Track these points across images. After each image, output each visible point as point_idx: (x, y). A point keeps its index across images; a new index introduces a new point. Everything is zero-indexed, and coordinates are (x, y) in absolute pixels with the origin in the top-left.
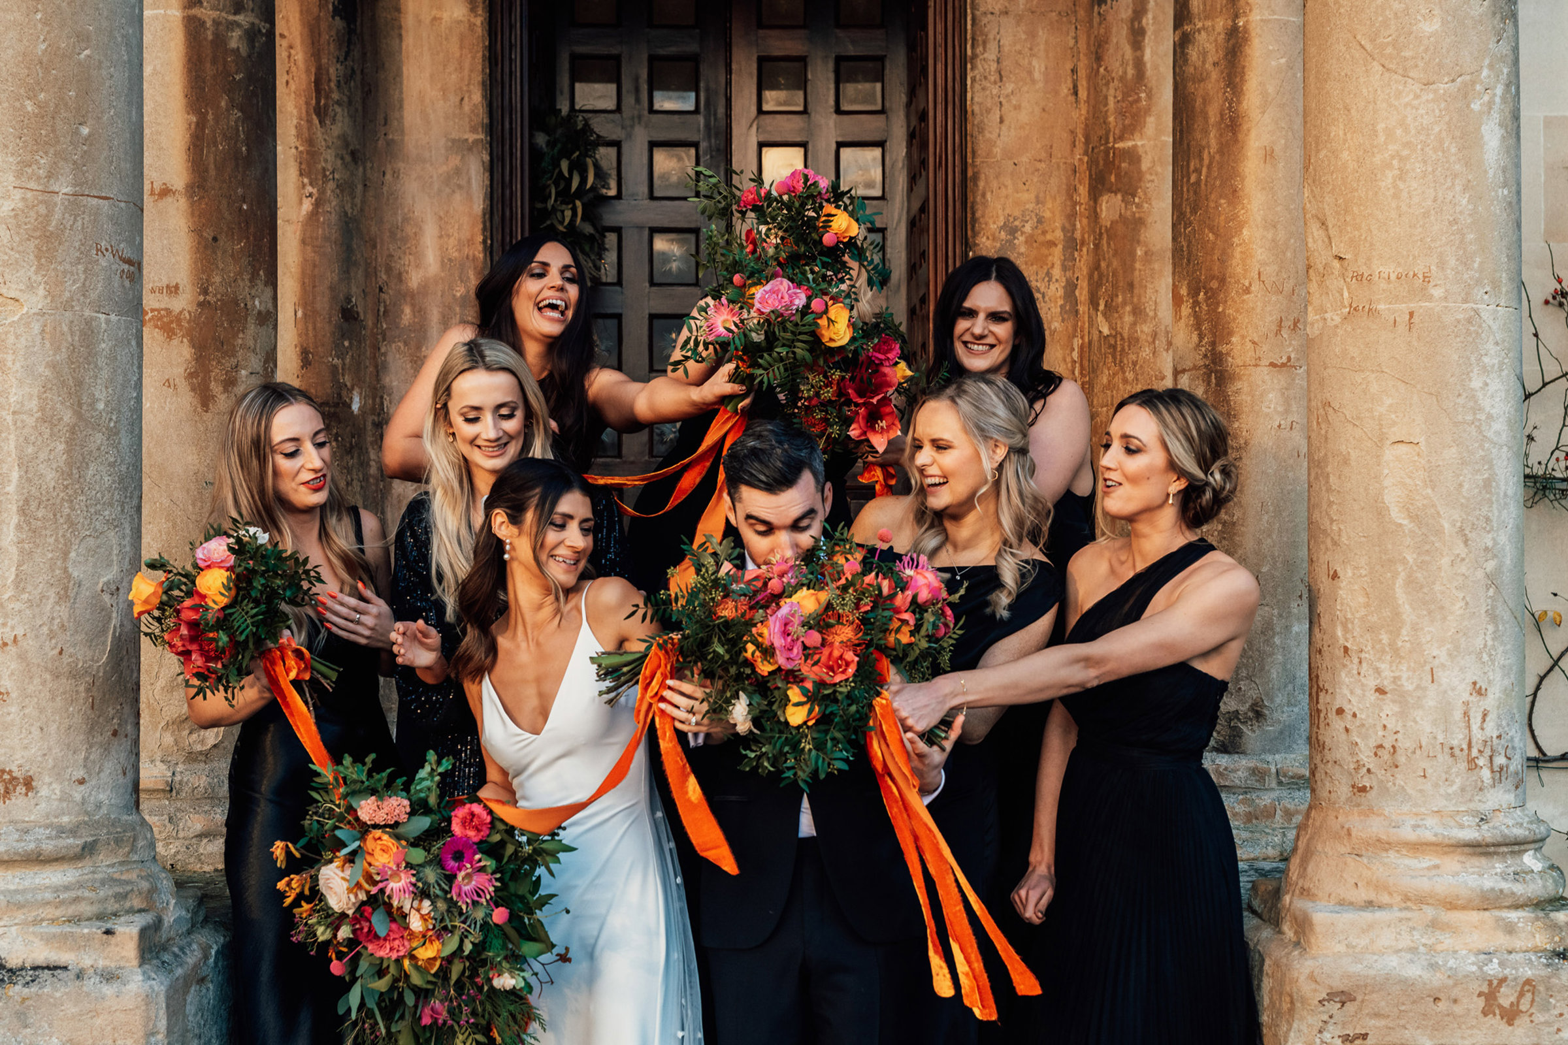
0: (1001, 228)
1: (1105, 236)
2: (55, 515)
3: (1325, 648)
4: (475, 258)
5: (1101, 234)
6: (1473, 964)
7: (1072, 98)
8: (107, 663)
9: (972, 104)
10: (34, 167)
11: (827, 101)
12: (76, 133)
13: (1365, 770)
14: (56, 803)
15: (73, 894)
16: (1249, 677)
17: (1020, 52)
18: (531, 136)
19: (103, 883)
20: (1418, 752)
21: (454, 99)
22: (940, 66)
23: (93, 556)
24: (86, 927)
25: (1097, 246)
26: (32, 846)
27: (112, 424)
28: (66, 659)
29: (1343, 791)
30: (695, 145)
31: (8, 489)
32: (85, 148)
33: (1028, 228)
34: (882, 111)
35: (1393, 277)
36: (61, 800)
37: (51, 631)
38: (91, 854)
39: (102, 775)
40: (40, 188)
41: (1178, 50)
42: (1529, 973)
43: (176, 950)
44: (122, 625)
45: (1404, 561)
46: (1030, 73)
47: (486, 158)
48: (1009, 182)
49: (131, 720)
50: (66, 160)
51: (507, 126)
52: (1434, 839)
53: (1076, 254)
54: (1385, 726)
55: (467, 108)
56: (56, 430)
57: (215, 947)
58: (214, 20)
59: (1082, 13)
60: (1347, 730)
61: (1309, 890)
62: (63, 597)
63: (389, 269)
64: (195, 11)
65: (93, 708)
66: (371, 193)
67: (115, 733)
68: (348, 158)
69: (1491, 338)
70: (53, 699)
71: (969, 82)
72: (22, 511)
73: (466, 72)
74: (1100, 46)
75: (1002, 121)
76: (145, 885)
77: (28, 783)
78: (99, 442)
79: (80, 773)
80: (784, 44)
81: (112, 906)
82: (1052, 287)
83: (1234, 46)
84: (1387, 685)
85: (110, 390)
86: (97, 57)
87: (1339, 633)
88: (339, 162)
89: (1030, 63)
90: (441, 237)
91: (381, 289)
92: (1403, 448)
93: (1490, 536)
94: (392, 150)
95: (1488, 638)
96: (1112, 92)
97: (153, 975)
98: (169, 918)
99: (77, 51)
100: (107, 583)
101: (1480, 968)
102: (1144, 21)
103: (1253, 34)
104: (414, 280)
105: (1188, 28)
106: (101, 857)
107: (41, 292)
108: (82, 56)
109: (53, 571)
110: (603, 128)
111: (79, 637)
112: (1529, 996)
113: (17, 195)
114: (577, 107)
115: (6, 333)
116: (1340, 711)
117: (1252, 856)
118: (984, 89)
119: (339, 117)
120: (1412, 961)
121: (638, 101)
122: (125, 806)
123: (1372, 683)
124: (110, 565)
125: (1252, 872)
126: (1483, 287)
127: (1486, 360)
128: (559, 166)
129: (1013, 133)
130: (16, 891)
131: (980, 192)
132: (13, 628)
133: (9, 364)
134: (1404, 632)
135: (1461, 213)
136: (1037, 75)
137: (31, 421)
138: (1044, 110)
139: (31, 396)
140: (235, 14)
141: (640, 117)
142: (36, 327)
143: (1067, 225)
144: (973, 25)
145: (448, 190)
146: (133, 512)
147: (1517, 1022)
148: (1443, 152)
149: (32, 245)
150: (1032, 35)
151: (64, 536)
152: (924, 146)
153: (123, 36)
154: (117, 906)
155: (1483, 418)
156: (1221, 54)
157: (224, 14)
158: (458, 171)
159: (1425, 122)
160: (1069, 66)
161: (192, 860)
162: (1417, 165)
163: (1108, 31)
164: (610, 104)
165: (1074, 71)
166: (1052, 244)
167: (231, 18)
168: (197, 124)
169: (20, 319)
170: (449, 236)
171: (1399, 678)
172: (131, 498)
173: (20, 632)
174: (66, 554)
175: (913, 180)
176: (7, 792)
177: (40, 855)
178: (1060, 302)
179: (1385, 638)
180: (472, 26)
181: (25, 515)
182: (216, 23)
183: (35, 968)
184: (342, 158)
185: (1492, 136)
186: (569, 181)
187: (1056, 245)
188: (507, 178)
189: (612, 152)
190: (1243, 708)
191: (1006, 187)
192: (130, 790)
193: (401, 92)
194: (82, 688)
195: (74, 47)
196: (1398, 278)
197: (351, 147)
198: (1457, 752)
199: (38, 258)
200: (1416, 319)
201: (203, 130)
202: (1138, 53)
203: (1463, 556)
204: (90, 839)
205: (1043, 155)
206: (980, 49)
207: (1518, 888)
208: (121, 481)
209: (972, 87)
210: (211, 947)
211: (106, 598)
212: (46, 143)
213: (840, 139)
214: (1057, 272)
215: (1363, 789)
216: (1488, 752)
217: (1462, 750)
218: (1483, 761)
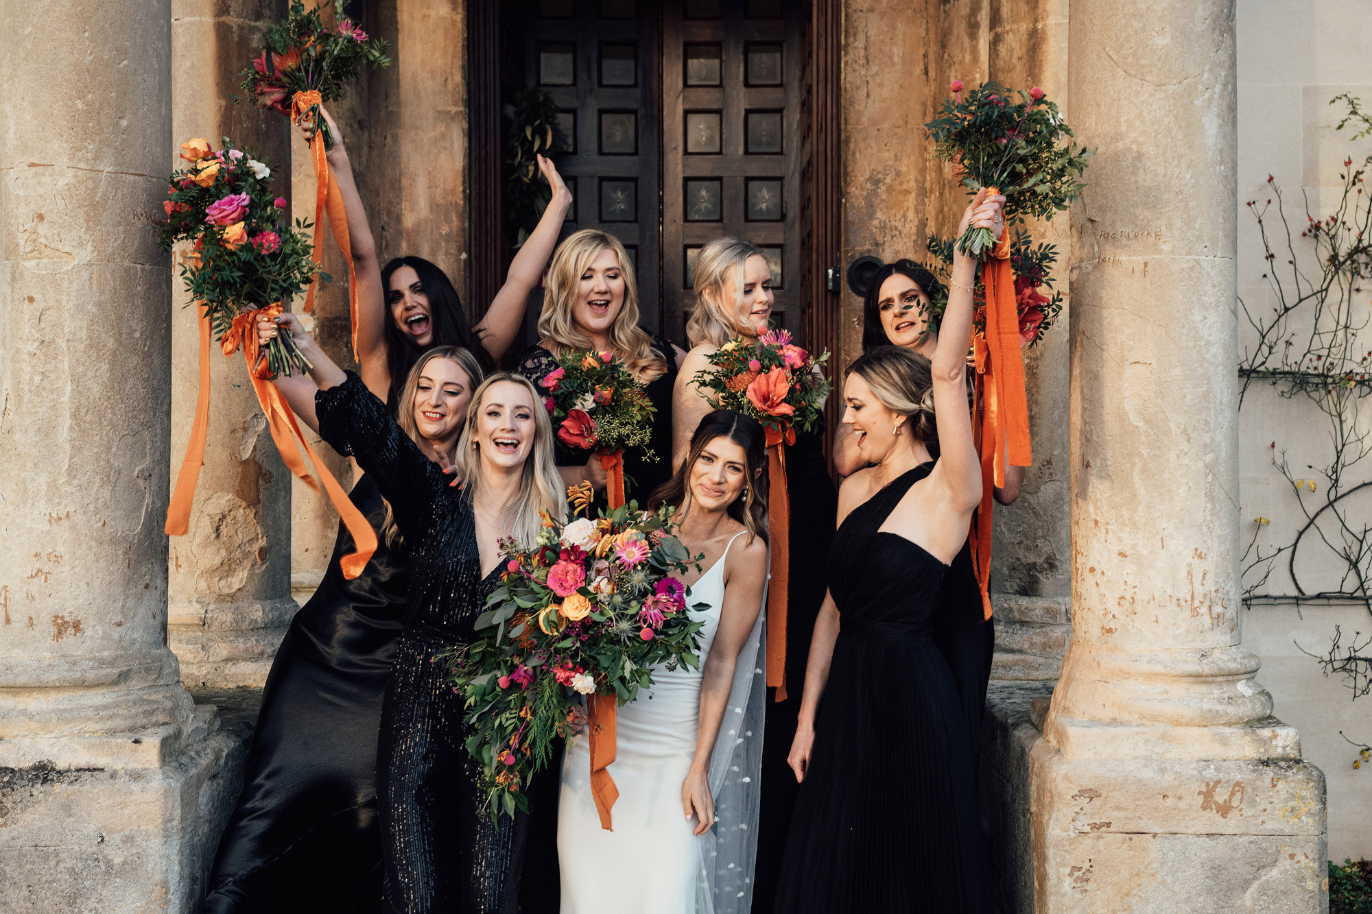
0: (867, 180)
1: (947, 187)
2: (100, 419)
3: (1081, 521)
4: (457, 204)
5: (944, 185)
6: (1194, 769)
7: (924, 77)
8: (141, 533)
9: (845, 82)
10: (84, 151)
11: (738, 78)
12: (117, 125)
13: (1111, 616)
14: (99, 641)
15: (110, 712)
16: (1044, 537)
17: (883, 41)
18: (502, 108)
19: (135, 702)
20: (1152, 602)
21: (440, 80)
22: (822, 52)
23: (130, 450)
24: (119, 738)
25: (941, 194)
26: (78, 675)
27: (146, 349)
28: (108, 529)
29: (1095, 632)
30: (635, 112)
31: (62, 399)
32: (124, 136)
33: (888, 180)
34: (781, 85)
35: (1132, 235)
36: (102, 638)
37: (96, 508)
38: (126, 680)
39: (136, 618)
40: (87, 168)
41: (992, 47)
42: (1239, 777)
43: (193, 753)
44: (153, 503)
45: (1140, 454)
46: (891, 57)
47: (466, 125)
48: (874, 144)
49: (161, 575)
50: (109, 146)
51: (483, 99)
52: (1164, 671)
53: (926, 200)
54: (1126, 582)
55: (450, 87)
56: (101, 354)
57: (226, 750)
58: (239, 26)
59: (932, 10)
60: (1097, 585)
61: (1069, 708)
62: (106, 481)
63: (389, 213)
64: (224, 19)
65: (129, 567)
66: (375, 153)
67: (147, 586)
68: (356, 126)
69: (1210, 282)
70: (98, 561)
71: (843, 65)
72: (74, 416)
73: (449, 58)
74: (944, 36)
75: (868, 96)
76: (169, 704)
77: (77, 626)
78: (135, 363)
79: (118, 618)
80: (703, 33)
81: (141, 720)
82: (908, 226)
83: (1034, 45)
84: (1128, 550)
85: (144, 322)
86: (133, 66)
87: (1092, 509)
88: (349, 129)
89: (891, 50)
90: (430, 187)
91: (383, 228)
92: (1138, 367)
93: (1208, 435)
94: (392, 119)
95: (1207, 514)
96: (953, 73)
97: (171, 775)
98: (188, 729)
99: (118, 61)
100: (142, 471)
101: (1200, 772)
102: (979, 17)
103: (1049, 34)
104: (409, 221)
105: (999, 30)
106: (134, 682)
107: (89, 247)
108: (122, 65)
109: (98, 462)
110: (560, 100)
111: (118, 513)
112: (1239, 795)
113: (70, 173)
114: (542, 82)
115: (62, 279)
116: (1092, 570)
117: (1043, 676)
118: (854, 71)
119: (348, 94)
120: (1145, 766)
121: (590, 77)
122: (156, 642)
123: (1116, 548)
124: (143, 457)
125: (1041, 690)
126: (1203, 242)
127: (1205, 299)
128: (524, 131)
129: (877, 105)
130: (65, 710)
131: (851, 152)
132: (66, 506)
133: (64, 303)
134: (1140, 509)
135: (1186, 185)
136: (896, 59)
137: (81, 347)
138: (901, 87)
139: (81, 328)
140: (256, 21)
141: (591, 90)
142: (85, 275)
143: (920, 178)
144: (846, 20)
145: (435, 151)
146: (163, 416)
147: (1229, 816)
148: (1172, 138)
149: (82, 211)
150: (893, 27)
151: (107, 435)
152: (810, 112)
153: (154, 49)
154: (145, 720)
155: (1203, 344)
156: (1024, 50)
157: (247, 22)
158: (443, 136)
159: (1157, 115)
160: (922, 52)
161: (220, 679)
163: (951, 24)
164: (568, 81)
165: (926, 56)
166: (908, 192)
167: (253, 23)
168: (226, 107)
169: (73, 268)
170: (436, 187)
171: (1137, 545)
172: (162, 404)
173: (71, 509)
174: (109, 449)
175: (804, 138)
176: (60, 632)
177: (84, 682)
178: (914, 238)
179: (1125, 514)
180: (453, 23)
181: (76, 419)
182: (241, 28)
183: (78, 770)
184: (351, 126)
185: (1211, 126)
186: (532, 143)
187: (910, 193)
188: (483, 141)
189: (569, 117)
190: (1040, 561)
191: (871, 148)
192: (159, 630)
193: (398, 74)
194: (121, 551)
195: (115, 58)
196: (1135, 236)
197: (359, 117)
198: (1182, 602)
199: (87, 222)
200: (1149, 268)
201: (231, 111)
202: (974, 42)
203: (1187, 450)
204: (125, 669)
205: (901, 122)
206: (851, 39)
207: (1231, 710)
208: (153, 391)
209: (845, 69)
210: (223, 750)
211: (141, 482)
212: (92, 133)
213: (748, 107)
214: (911, 215)
215: (1110, 631)
216: (1207, 603)
217: (1186, 601)
218: (1204, 610)
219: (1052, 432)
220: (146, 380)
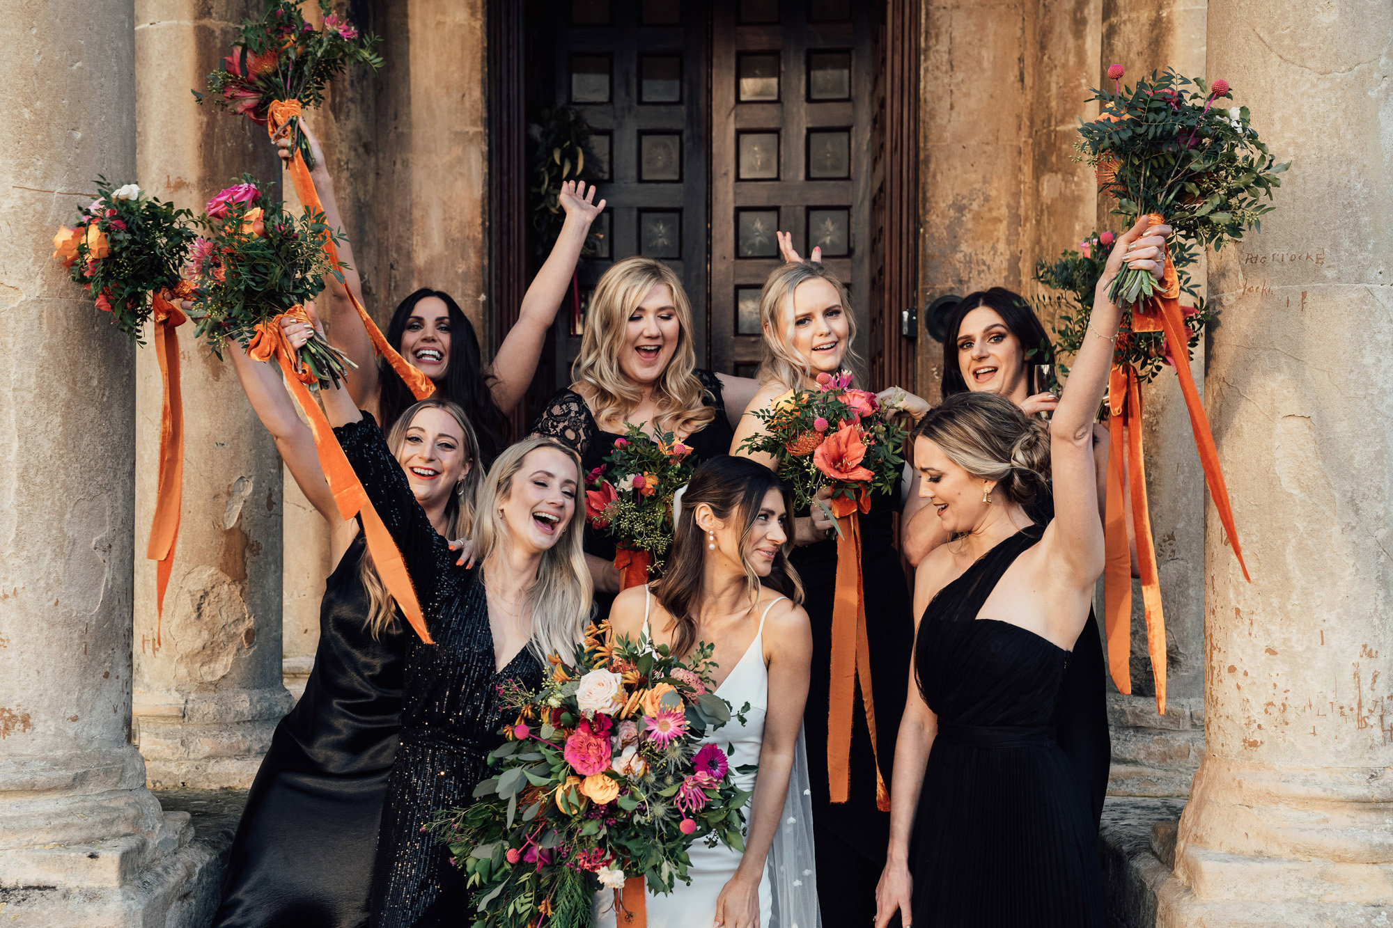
0: (950, 207)
1: (1046, 213)
2: (51, 481)
3: (1218, 609)
4: (475, 239)
5: (1042, 211)
6: (1362, 915)
7: (1018, 85)
8: (100, 612)
9: (925, 92)
10: (32, 168)
11: (799, 91)
12: (70, 137)
13: (1255, 726)
14: (51, 738)
15: (63, 821)
17: (970, 44)
18: (527, 128)
19: (92, 811)
20: (1308, 709)
21: (456, 96)
22: (897, 58)
23: (87, 517)
24: (73, 851)
25: (1038, 222)
26: (27, 777)
27: (105, 399)
28: (61, 610)
29: (1235, 744)
30: (679, 133)
31: (8, 458)
32: (78, 151)
33: (975, 206)
34: (849, 100)
35: (1286, 259)
36: (55, 735)
37: (48, 584)
38: (81, 784)
39: (94, 713)
40: (36, 188)
41: (1105, 41)
43: (159, 869)
44: (113, 580)
45: (1294, 528)
46: (979, 62)
47: (485, 148)
48: (958, 165)
49: (123, 662)
50: (60, 162)
51: (505, 119)
52: (1323, 794)
53: (1020, 229)
54: (1275, 685)
55: (467, 104)
56: (52, 405)
57: (200, 866)
58: (222, 30)
59: (1028, 5)
60: (1239, 688)
61: (1201, 837)
62: (58, 554)
63: (399, 249)
64: (206, 22)
65: (86, 653)
66: (383, 180)
67: (106, 675)
68: (361, 150)
70: (49, 645)
71: (922, 72)
72: (22, 477)
73: (467, 71)
74: (1044, 36)
75: (952, 108)
76: (131, 812)
77: (26, 721)
78: (92, 415)
79: (73, 712)
80: (758, 40)
81: (99, 831)
82: (998, 260)
83: (1157, 36)
84: (1278, 646)
85: (103, 369)
86: (88, 68)
87: (1232, 595)
88: (353, 153)
89: (979, 54)
90: (444, 220)
91: (392, 267)
92: (1293, 422)
93: (1382, 505)
94: (403, 142)
95: (1379, 603)
96: (1054, 78)
97: (132, 895)
98: (153, 841)
99: (70, 63)
100: (99, 542)
101: (1369, 919)
102: (1086, 11)
103: (1176, 23)
104: (421, 258)
105: (1114, 20)
106: (91, 787)
107: (39, 281)
108: (75, 68)
109: (50, 531)
110: (595, 119)
111: (73, 590)
113: (17, 193)
114: (573, 99)
115: (8, 318)
116: (1232, 669)
117: (1166, 793)
118: (936, 78)
119: (352, 113)
120: (1299, 911)
121: (628, 93)
122: (116, 740)
123: (1263, 643)
124: (102, 525)
125: (1164, 810)
126: (1378, 267)
127: (1379, 337)
128: (552, 154)
129: (962, 118)
130: (13, 818)
131: (930, 174)
132: (13, 582)
133: (10, 346)
134: (1294, 596)
136: (986, 64)
137: (30, 397)
138: (992, 96)
139: (30, 376)
141: (630, 108)
142: (34, 313)
143: (1012, 203)
144: (926, 19)
145: (451, 178)
146: (126, 476)
148: (1339, 138)
149: (30, 238)
150: (982, 27)
151: (59, 499)
152: (883, 129)
153: (113, 49)
154: (104, 831)
155: (1376, 392)
156: (1145, 43)
157: (231, 24)
158: (460, 161)
159: (1321, 110)
160: (1016, 55)
161: (201, 779)
162: (1313, 152)
163: (1052, 20)
164: (603, 97)
165: (1021, 60)
166: (997, 220)
167: (238, 26)
168: (208, 123)
169: (20, 305)
170: (452, 219)
171: (1289, 639)
172: (123, 464)
173: (19, 585)
174: (61, 516)
175: (875, 161)
176: (7, 728)
177: (34, 785)
178: (1005, 274)
179: (1275, 601)
180: (472, 31)
181: (24, 481)
182: (224, 32)
183: (26, 888)
184: (355, 150)
186: (561, 168)
187: (1000, 221)
188: (505, 166)
189: (605, 140)
191: (955, 169)
192: (121, 725)
193: (409, 90)
194: (75, 636)
195: (67, 59)
196: (1291, 260)
197: (364, 140)
198: (1346, 711)
199: (36, 251)
200: (1308, 299)
201: (213, 129)
202: (1080, 42)
203: (1354, 524)
204: (81, 771)
205: (990, 138)
206: (932, 42)
208: (114, 449)
209: (925, 76)
210: (195, 865)
211: (99, 555)
212: (42, 147)
213: (810, 125)
214: (1001, 246)
215: (1254, 744)
216: (1378, 712)
217: (1352, 709)
218: (1374, 720)
219: (1175, 501)
220: (105, 435)
